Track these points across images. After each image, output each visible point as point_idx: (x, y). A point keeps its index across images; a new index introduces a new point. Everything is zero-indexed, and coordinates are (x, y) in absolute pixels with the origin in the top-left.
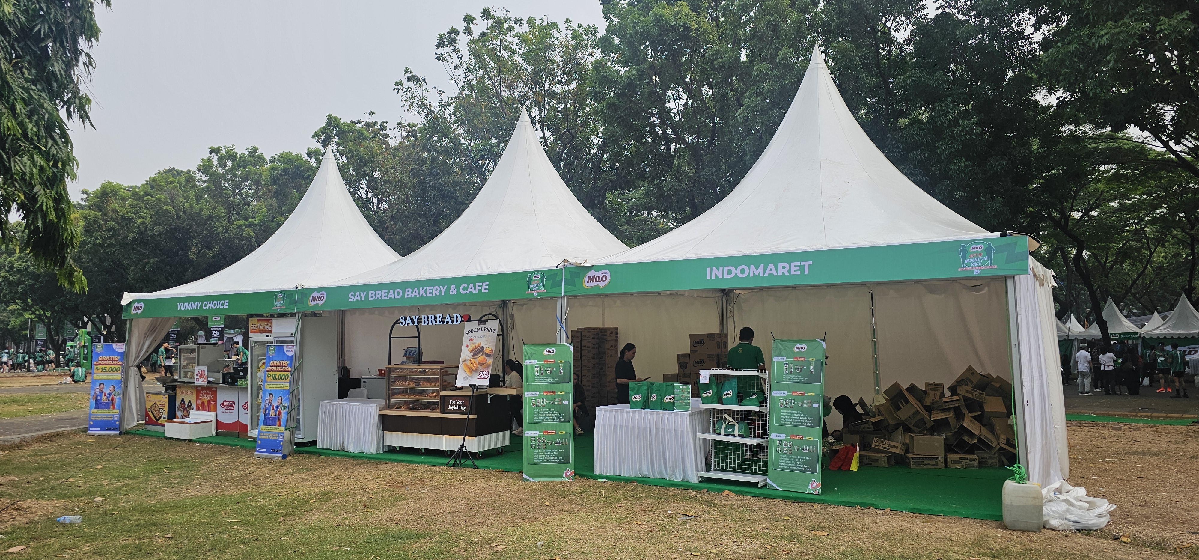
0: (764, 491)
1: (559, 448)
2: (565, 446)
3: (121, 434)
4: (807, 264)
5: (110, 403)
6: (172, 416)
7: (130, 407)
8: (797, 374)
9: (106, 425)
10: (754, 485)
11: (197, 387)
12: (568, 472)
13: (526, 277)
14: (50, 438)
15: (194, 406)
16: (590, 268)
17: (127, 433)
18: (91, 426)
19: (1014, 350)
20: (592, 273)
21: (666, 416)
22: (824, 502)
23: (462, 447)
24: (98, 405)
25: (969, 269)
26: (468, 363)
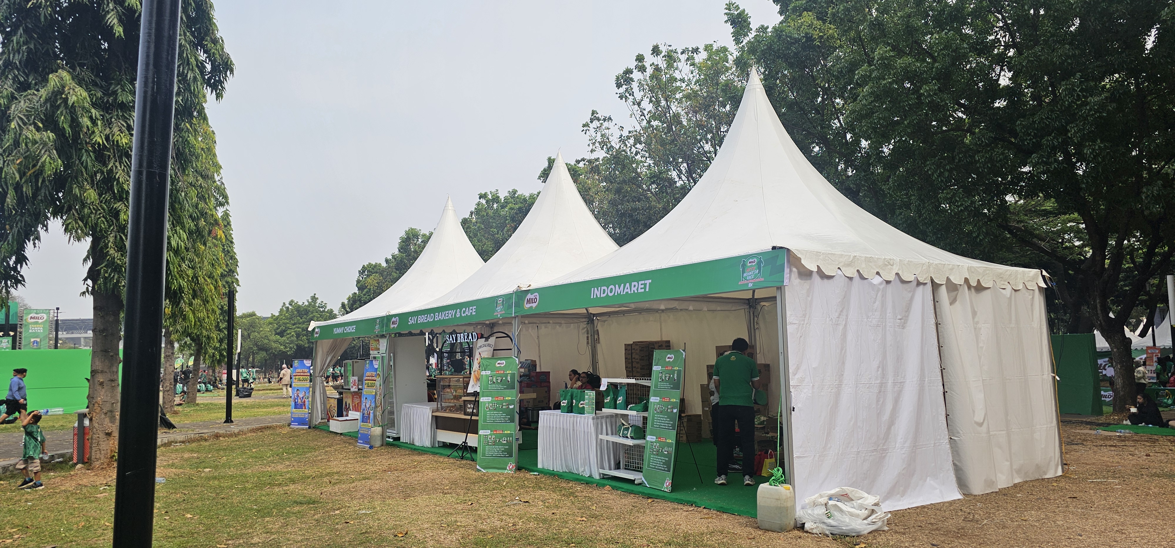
0: (640, 489)
1: (504, 445)
2: (509, 444)
3: (309, 428)
4: (648, 282)
5: (302, 406)
6: (340, 414)
7: (317, 407)
8: (666, 381)
9: (301, 421)
10: (632, 482)
11: (351, 393)
12: (511, 466)
13: (493, 300)
14: (261, 429)
15: (351, 408)
16: (527, 292)
17: (315, 428)
18: (293, 422)
19: (781, 358)
20: (529, 296)
21: (579, 419)
22: (673, 501)
23: (465, 442)
24: (296, 406)
25: (746, 282)
26: (476, 373)
